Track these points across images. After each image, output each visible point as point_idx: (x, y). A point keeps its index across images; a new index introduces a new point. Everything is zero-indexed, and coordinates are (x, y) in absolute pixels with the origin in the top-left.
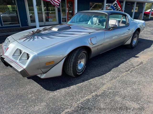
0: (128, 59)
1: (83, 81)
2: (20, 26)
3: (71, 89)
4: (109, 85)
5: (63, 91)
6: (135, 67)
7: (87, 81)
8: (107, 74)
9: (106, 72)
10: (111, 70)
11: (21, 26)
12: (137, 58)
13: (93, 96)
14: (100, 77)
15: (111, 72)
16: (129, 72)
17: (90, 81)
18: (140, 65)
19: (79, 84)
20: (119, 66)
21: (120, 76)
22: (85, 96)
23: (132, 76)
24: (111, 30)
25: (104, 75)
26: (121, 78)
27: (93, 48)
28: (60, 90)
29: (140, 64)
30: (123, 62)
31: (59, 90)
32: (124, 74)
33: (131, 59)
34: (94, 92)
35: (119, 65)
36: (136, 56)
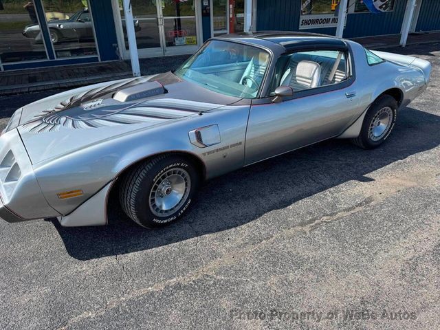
0: (333, 185)
1: (169, 241)
2: (96, 59)
3: (124, 261)
4: (228, 261)
5: (106, 262)
6: (336, 213)
7: (178, 243)
8: (243, 226)
9: (244, 221)
10: (260, 215)
11: (100, 60)
12: (366, 183)
13: (167, 287)
14: (220, 234)
15: (258, 222)
16: (307, 229)
17: (185, 245)
18: (358, 209)
19: (153, 249)
20: (291, 207)
21: (274, 238)
22: (150, 283)
23: (310, 241)
24: (274, 102)
25: (233, 229)
26: (272, 243)
27: (204, 154)
28: (101, 259)
29: (360, 205)
30: (309, 194)
31: (96, 260)
32: (292, 231)
33: (343, 185)
34: (178, 276)
35: (294, 202)
36: (365, 176)
